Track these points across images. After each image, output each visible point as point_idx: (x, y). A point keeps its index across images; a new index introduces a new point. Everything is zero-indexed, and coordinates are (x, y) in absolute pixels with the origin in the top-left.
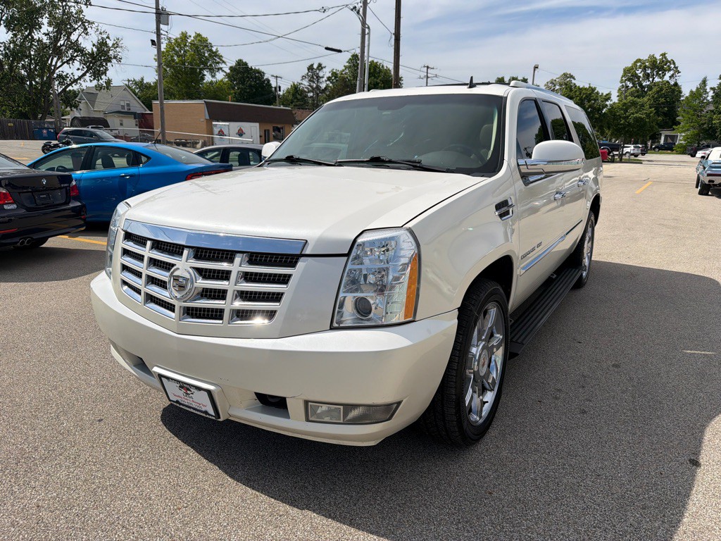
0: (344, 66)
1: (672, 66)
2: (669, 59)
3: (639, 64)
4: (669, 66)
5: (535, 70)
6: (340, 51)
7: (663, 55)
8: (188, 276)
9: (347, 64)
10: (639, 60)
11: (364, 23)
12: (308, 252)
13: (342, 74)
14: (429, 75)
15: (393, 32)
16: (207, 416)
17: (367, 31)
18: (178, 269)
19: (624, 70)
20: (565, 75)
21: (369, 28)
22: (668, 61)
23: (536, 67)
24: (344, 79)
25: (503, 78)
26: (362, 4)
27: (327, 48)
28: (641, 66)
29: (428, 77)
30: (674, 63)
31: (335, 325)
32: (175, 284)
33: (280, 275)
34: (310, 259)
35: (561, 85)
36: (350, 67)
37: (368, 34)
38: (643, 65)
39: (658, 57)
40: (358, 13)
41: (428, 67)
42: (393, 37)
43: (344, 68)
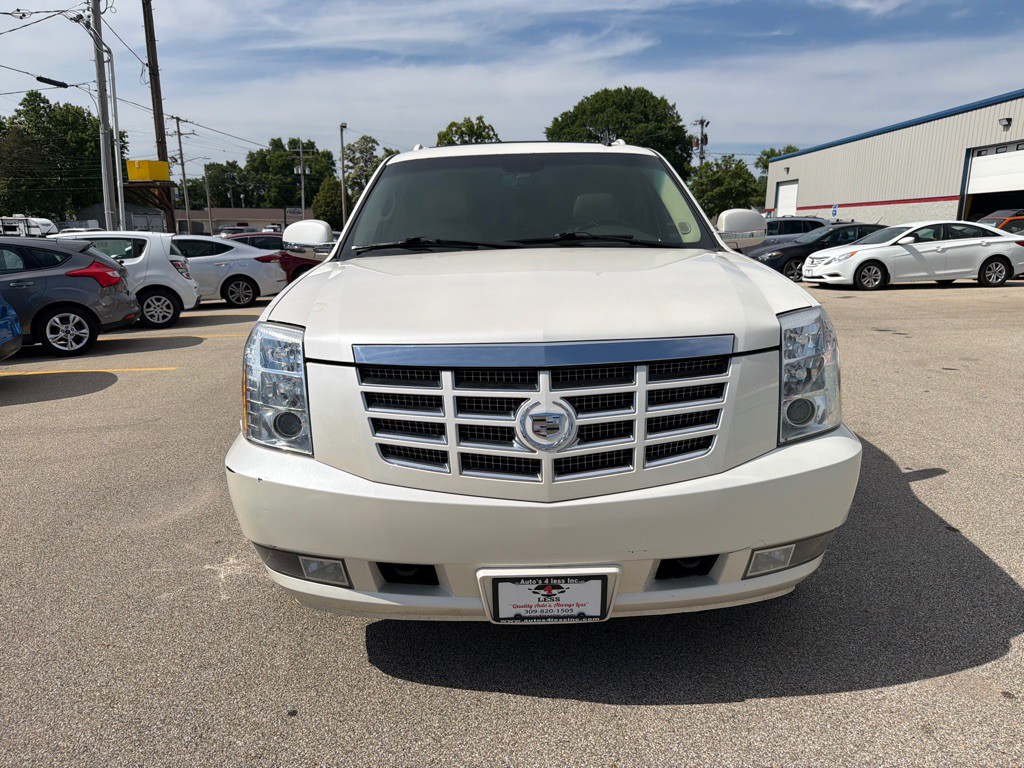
0: (16, 111)
1: (491, 133)
2: (487, 125)
3: (454, 129)
4: (488, 133)
5: (342, 131)
6: (64, 85)
7: (480, 119)
8: (563, 412)
9: (21, 108)
10: (453, 124)
11: (98, 42)
12: (740, 349)
13: (13, 123)
14: (181, 131)
15: (146, 61)
16: (584, 621)
17: (106, 56)
18: (538, 403)
19: (439, 136)
20: (365, 139)
21: (109, 52)
22: (485, 127)
23: (343, 127)
24: (19, 132)
25: (280, 140)
26: (90, 13)
27: (40, 79)
28: (456, 131)
29: (180, 134)
30: (493, 130)
31: (782, 440)
32: (537, 427)
33: (708, 386)
34: (743, 358)
35: (361, 152)
36: (26, 113)
37: (108, 61)
38: (459, 131)
39: (475, 122)
40: (88, 25)
41: (178, 119)
42: (147, 69)
43: (15, 114)
